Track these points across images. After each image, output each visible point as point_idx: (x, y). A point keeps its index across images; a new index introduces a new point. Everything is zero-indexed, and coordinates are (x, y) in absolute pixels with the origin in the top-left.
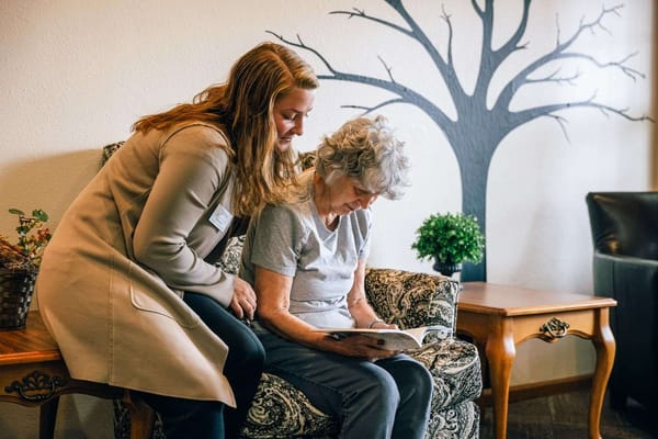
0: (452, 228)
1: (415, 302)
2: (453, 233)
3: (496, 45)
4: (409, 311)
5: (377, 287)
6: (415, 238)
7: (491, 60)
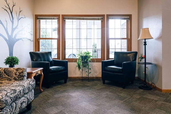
0: (14, 59)
1: (20, 73)
2: (15, 60)
3: (14, 27)
4: (18, 75)
5: (8, 71)
6: (5, 61)
7: (13, 30)
